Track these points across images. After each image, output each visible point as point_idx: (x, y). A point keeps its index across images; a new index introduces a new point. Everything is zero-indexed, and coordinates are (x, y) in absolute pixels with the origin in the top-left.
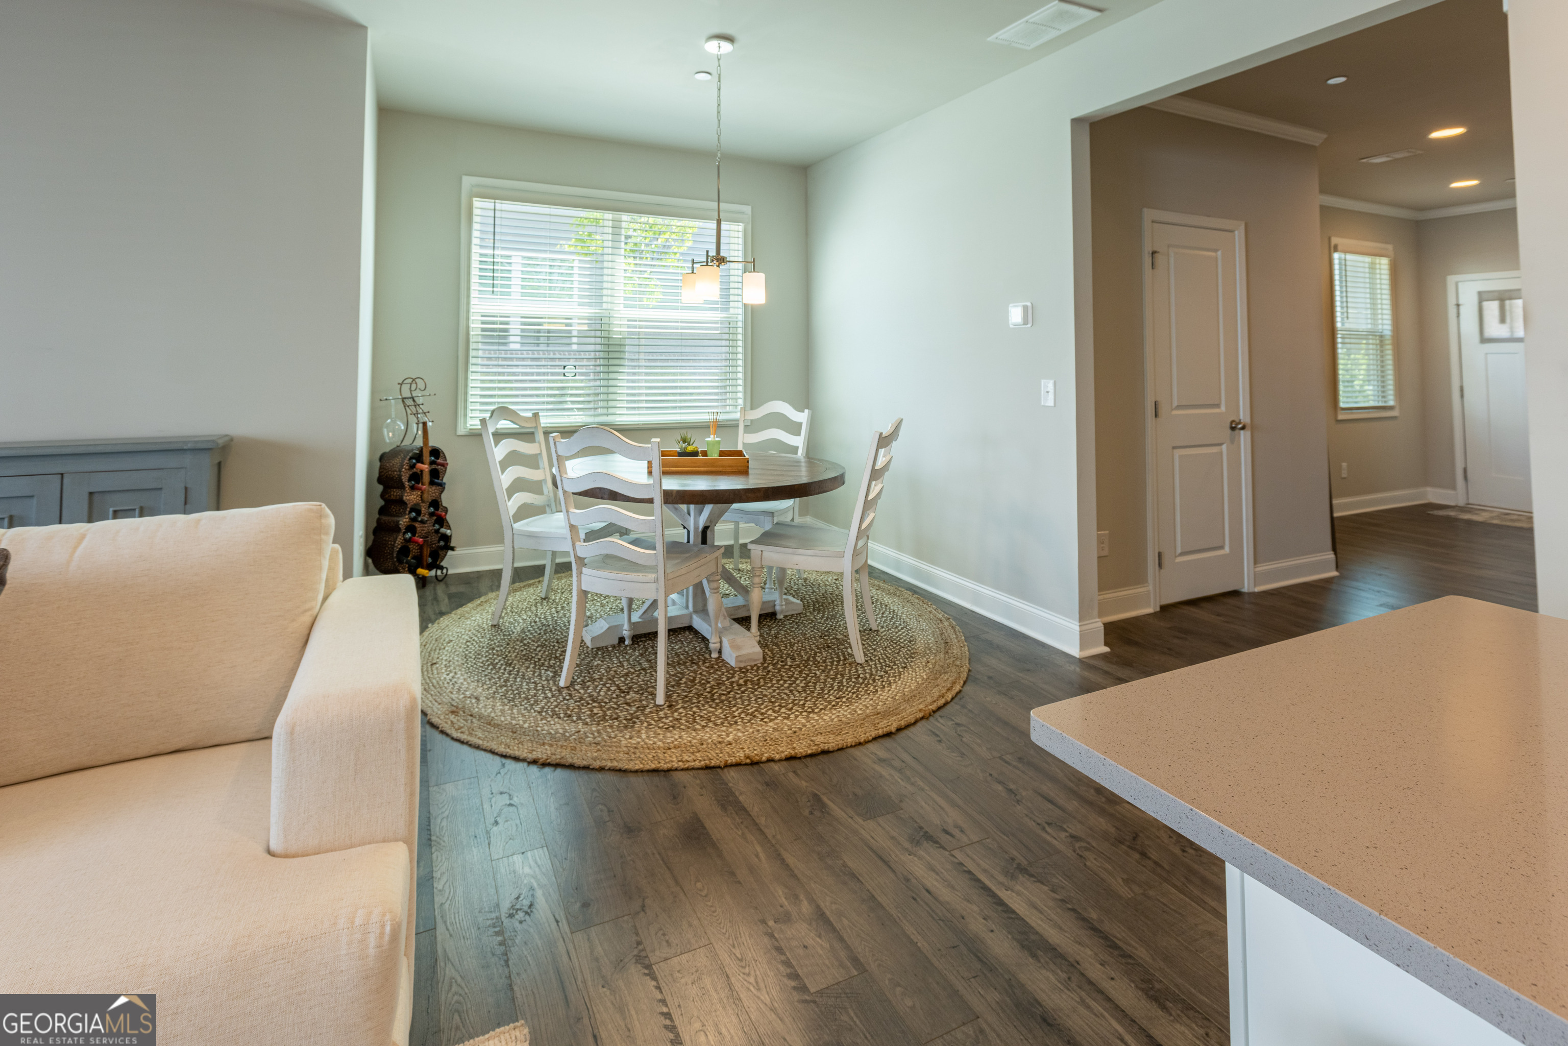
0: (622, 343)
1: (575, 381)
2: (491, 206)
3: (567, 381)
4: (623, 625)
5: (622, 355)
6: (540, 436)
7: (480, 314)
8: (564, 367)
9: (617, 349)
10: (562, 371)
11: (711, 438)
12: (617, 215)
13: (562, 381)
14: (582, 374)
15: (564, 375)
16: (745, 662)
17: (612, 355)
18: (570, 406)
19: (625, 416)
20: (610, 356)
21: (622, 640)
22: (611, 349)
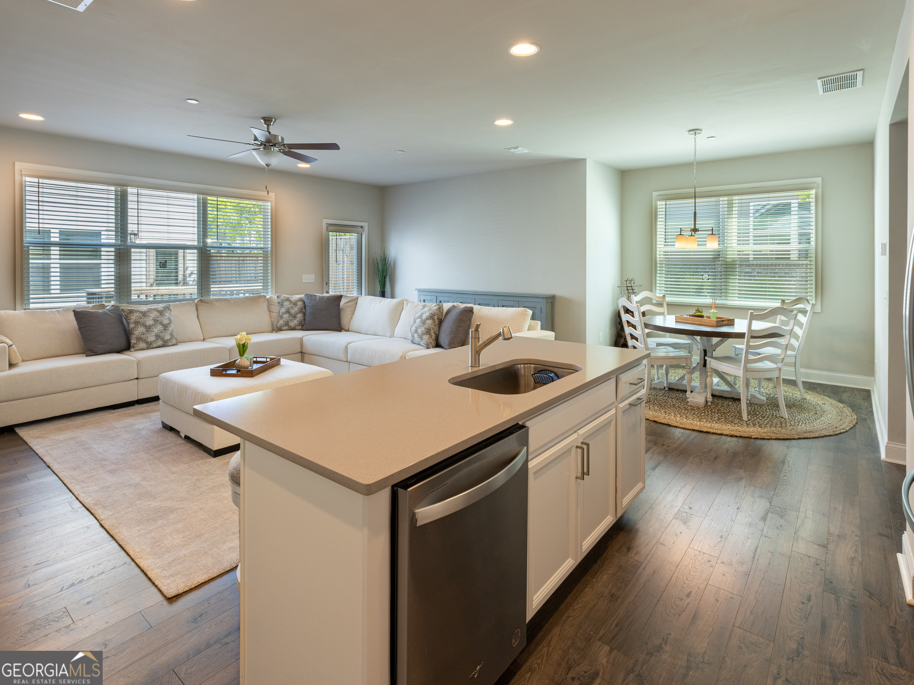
0: (734, 263)
1: (708, 282)
2: (664, 203)
3: (704, 282)
4: (664, 382)
5: (734, 270)
6: (665, 305)
7: (663, 252)
8: (703, 275)
9: (731, 266)
10: (702, 277)
11: (712, 311)
12: (730, 198)
13: (702, 282)
14: (711, 279)
15: (703, 279)
16: (694, 404)
17: (728, 270)
18: (706, 294)
19: (736, 301)
20: (727, 270)
21: (665, 387)
22: (728, 266)
